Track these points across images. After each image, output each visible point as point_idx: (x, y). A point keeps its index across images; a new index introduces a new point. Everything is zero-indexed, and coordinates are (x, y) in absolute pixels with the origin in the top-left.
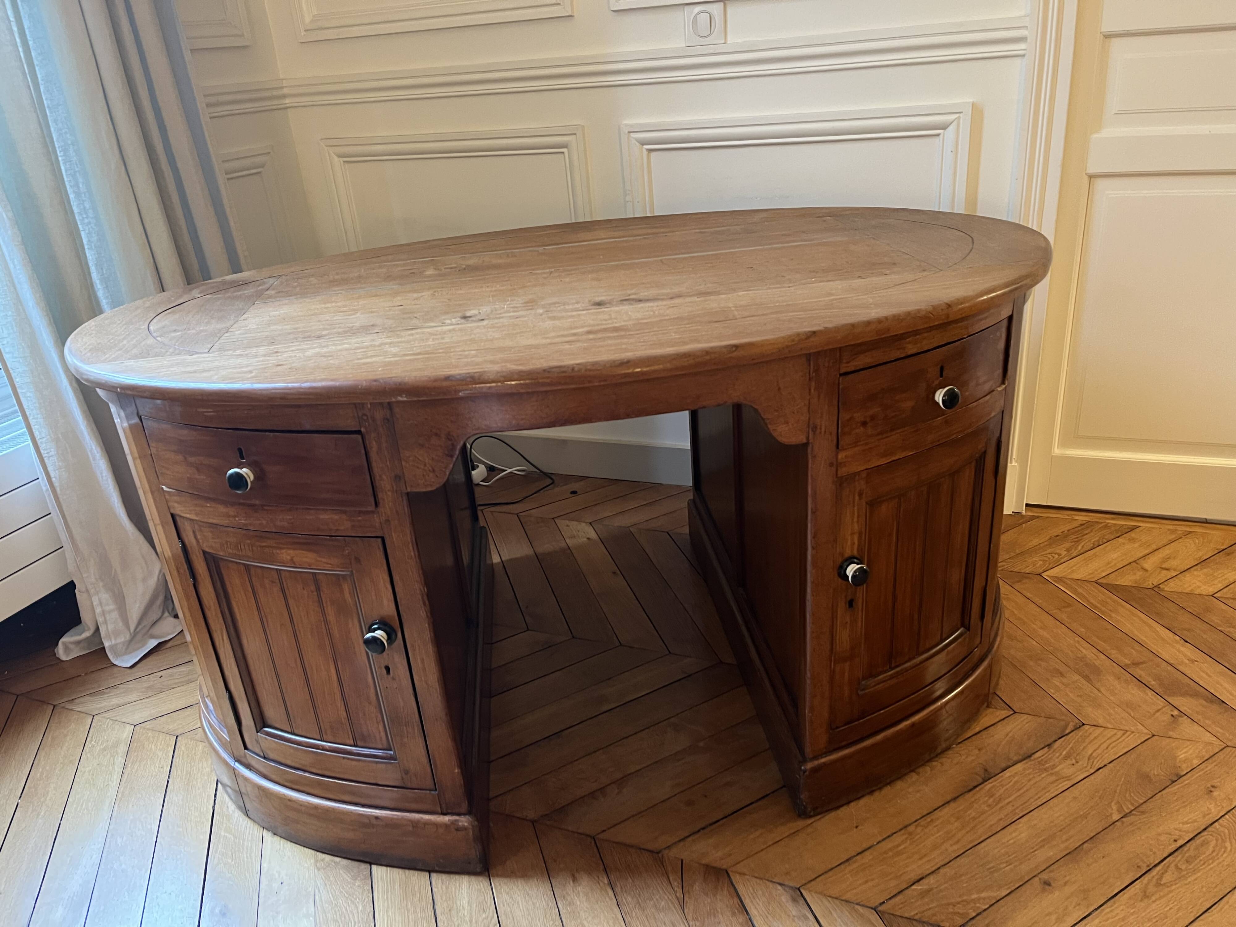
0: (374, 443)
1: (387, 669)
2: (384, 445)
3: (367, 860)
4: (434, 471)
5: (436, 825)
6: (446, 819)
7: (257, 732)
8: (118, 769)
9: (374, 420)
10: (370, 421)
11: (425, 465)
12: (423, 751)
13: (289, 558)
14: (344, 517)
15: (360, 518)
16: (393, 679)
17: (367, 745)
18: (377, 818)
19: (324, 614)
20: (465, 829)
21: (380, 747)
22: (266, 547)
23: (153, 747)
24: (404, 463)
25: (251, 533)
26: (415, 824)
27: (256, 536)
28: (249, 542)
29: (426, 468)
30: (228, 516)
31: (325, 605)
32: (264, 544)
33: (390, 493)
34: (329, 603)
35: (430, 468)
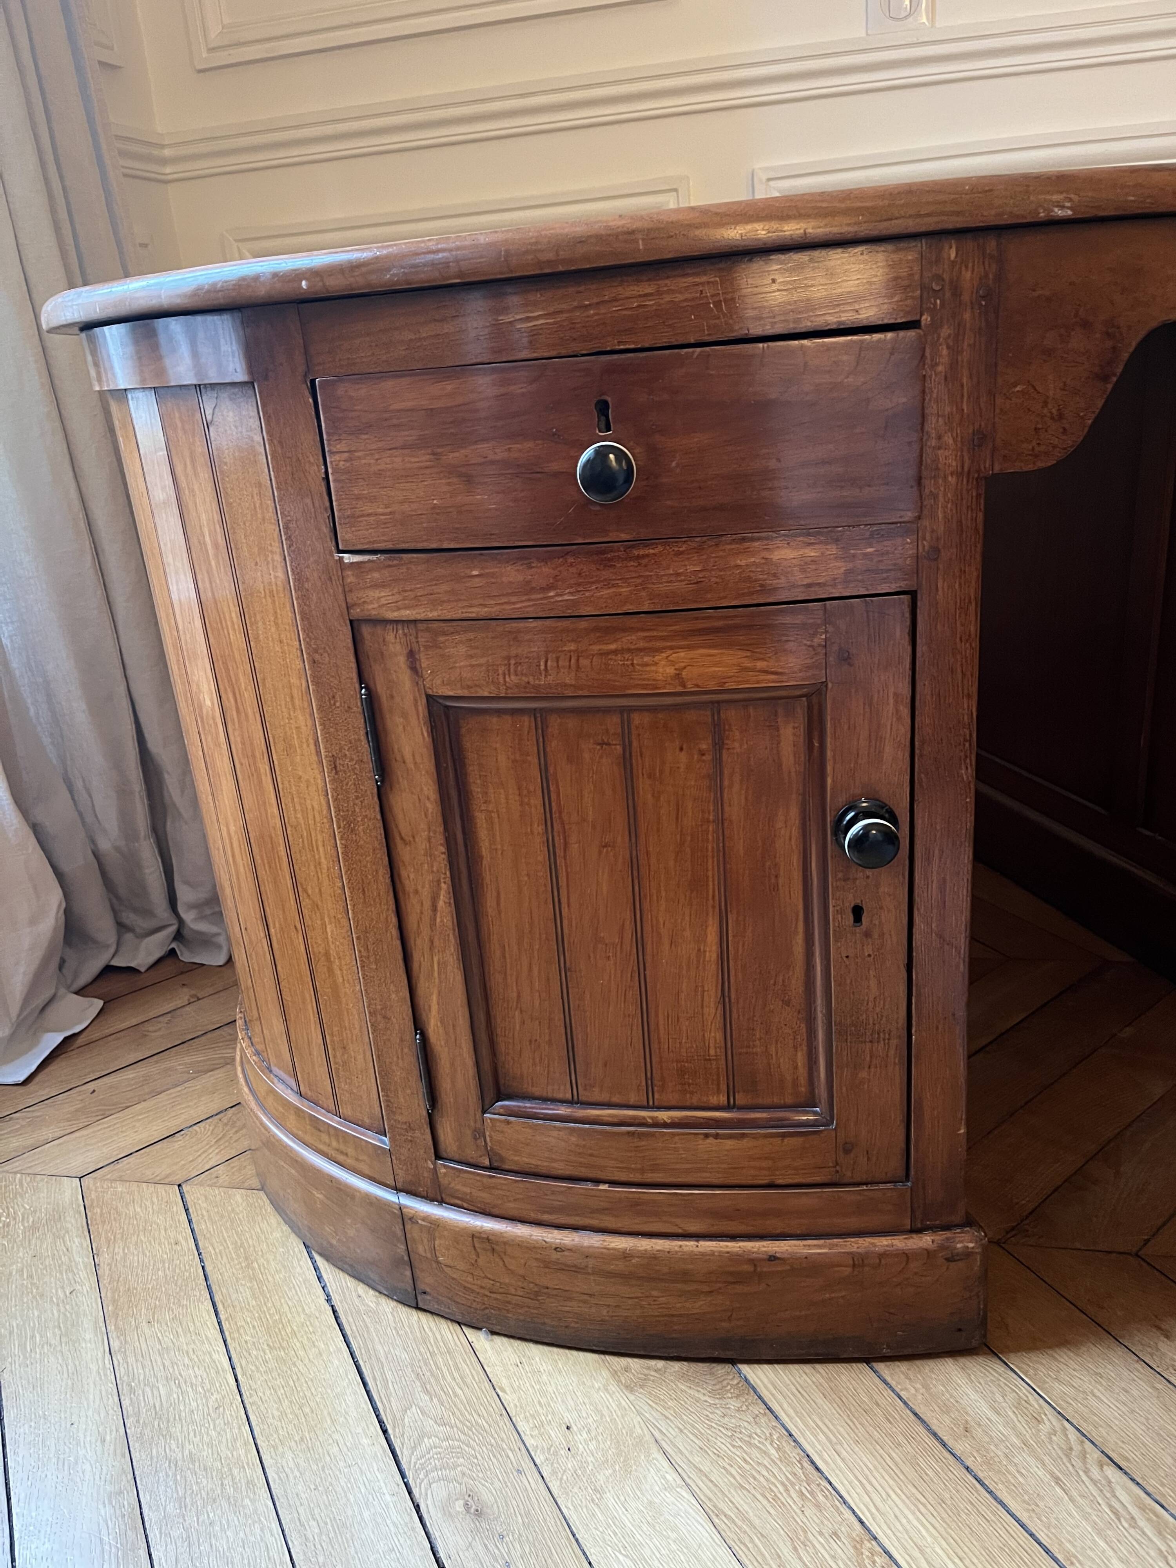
0: (945, 352)
1: (858, 912)
2: (965, 356)
3: (729, 1354)
4: (1061, 416)
5: (907, 1256)
6: (926, 1241)
7: (484, 1112)
8: (82, 1259)
9: (956, 291)
10: (948, 295)
11: (1046, 403)
12: (896, 1095)
13: (671, 671)
14: (833, 549)
15: (870, 550)
16: (867, 934)
17: (760, 1101)
18: (772, 1258)
19: (720, 802)
20: (967, 1254)
21: (789, 1100)
22: (615, 652)
23: (138, 1210)
24: (999, 401)
25: (583, 624)
26: (858, 1261)
27: (596, 629)
28: (572, 647)
29: (1045, 411)
30: (527, 589)
31: (726, 783)
32: (613, 647)
33: (952, 480)
34: (737, 778)
35: (1054, 411)
